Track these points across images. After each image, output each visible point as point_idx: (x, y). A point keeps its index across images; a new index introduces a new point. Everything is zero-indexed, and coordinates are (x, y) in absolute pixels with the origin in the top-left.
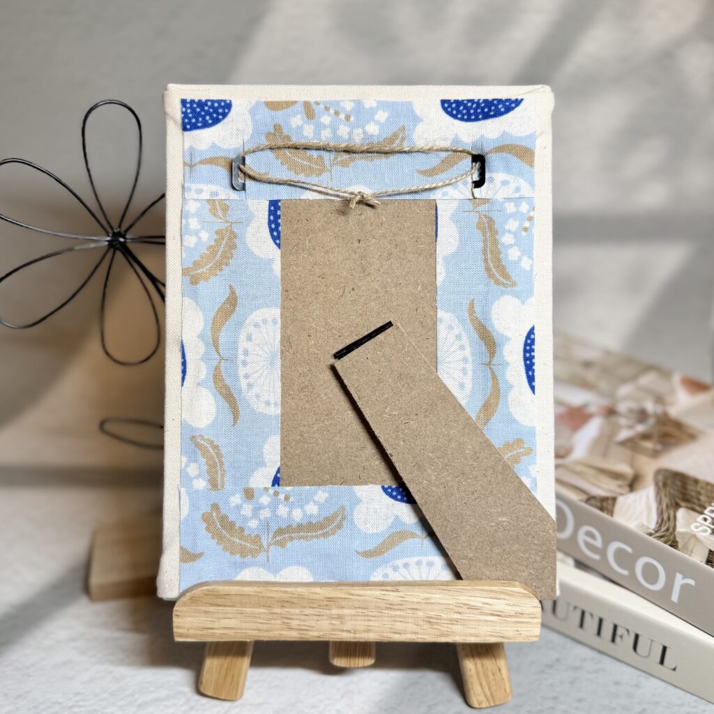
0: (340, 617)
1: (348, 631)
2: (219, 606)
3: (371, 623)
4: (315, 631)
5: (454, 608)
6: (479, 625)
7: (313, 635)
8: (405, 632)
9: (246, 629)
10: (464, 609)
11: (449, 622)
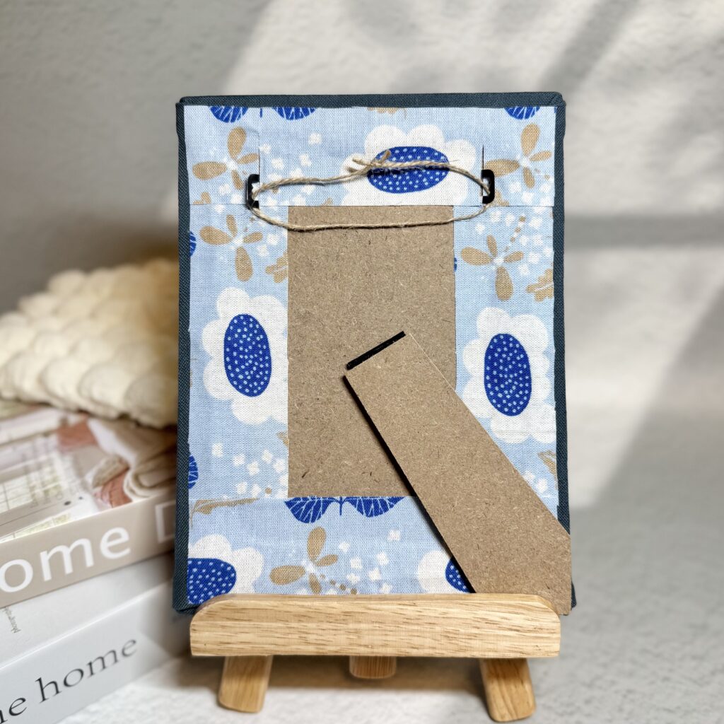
0: (357, 632)
1: (366, 646)
2: (236, 620)
3: (389, 638)
4: (333, 646)
5: (473, 623)
6: (497, 640)
7: (330, 650)
8: (422, 647)
9: (263, 644)
10: (483, 624)
11: (467, 637)
